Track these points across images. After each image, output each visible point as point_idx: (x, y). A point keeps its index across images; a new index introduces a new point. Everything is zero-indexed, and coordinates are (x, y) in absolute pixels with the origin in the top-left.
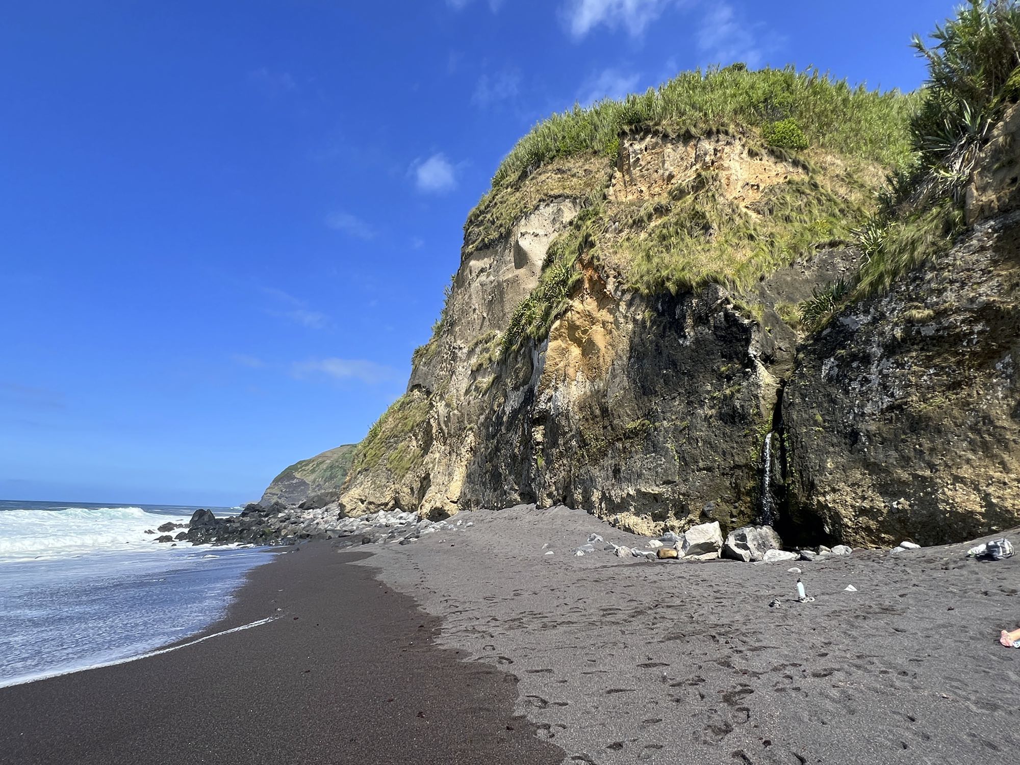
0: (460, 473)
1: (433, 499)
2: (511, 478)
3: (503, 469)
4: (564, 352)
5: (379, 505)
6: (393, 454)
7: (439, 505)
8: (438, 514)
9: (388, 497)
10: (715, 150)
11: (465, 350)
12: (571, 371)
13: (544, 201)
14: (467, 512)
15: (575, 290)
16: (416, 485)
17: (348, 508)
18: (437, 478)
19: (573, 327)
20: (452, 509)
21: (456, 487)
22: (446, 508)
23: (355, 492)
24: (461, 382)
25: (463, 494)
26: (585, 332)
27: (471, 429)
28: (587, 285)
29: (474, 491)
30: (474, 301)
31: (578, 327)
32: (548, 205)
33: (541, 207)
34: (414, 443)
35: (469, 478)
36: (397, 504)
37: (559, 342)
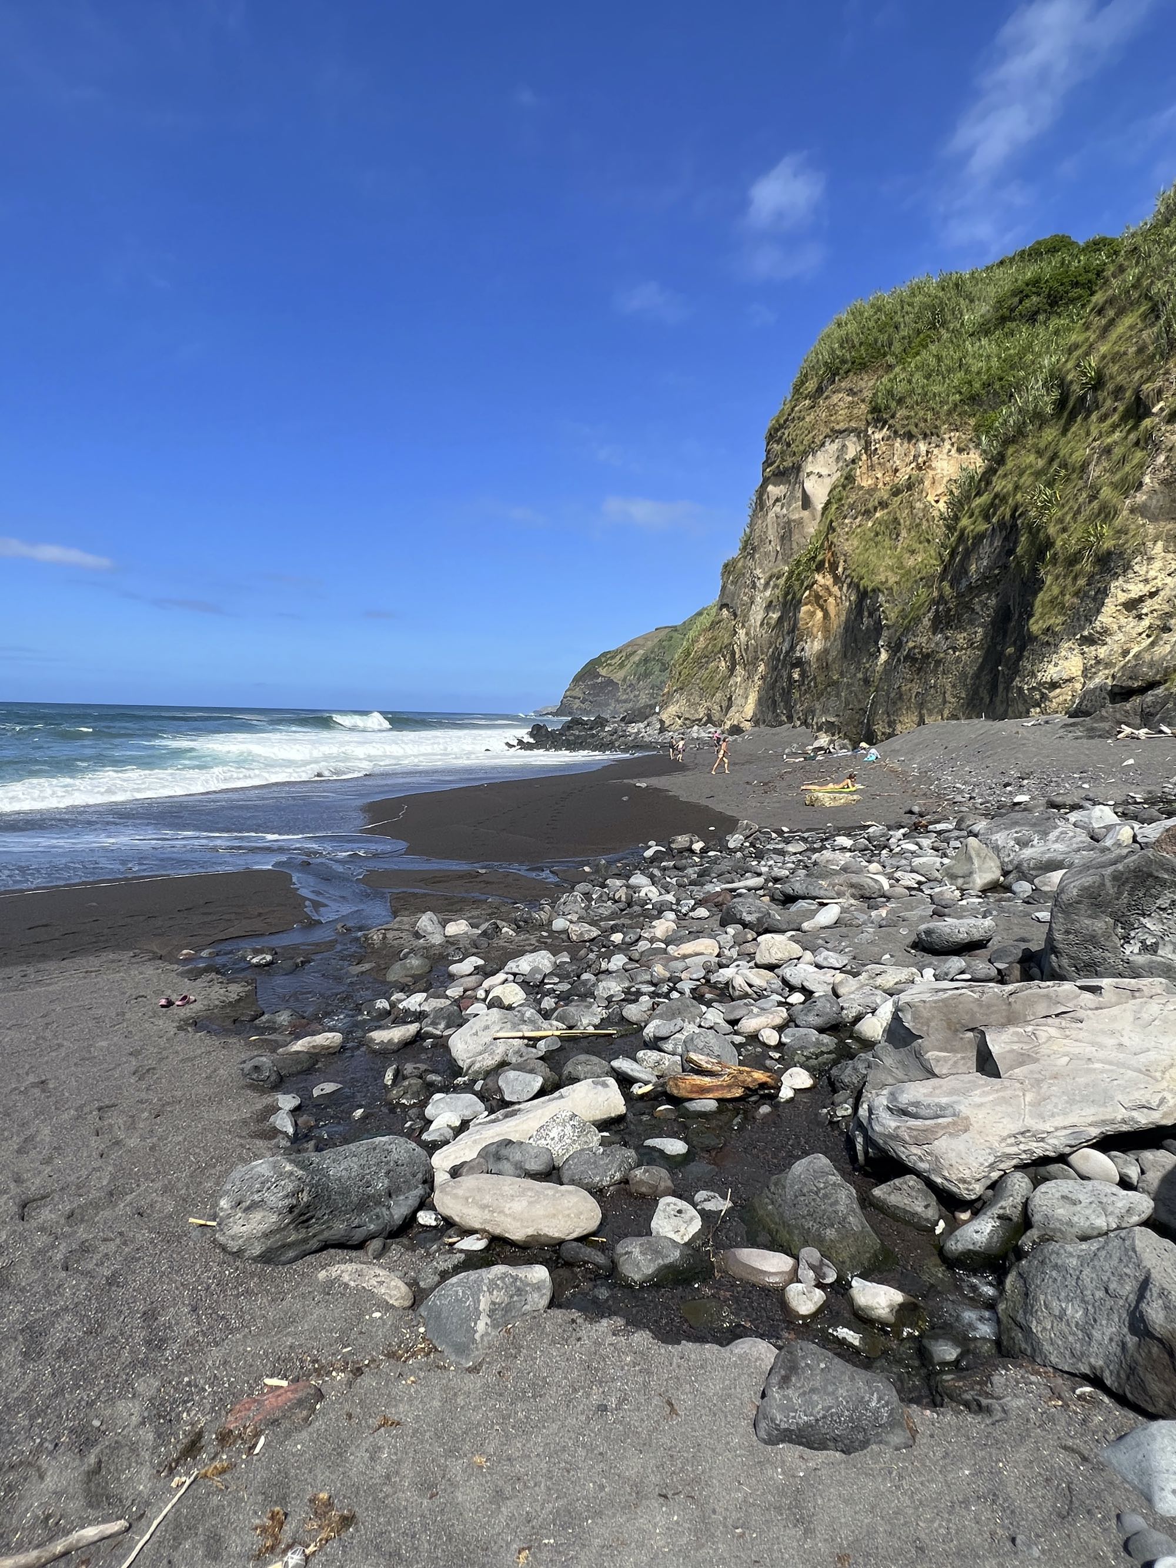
0: (753, 697)
1: (734, 718)
2: (782, 704)
3: (778, 698)
4: (812, 614)
5: (694, 721)
6: (704, 673)
7: (736, 723)
8: (736, 730)
9: (701, 713)
10: (927, 452)
11: (762, 581)
12: (815, 630)
13: (830, 437)
14: (757, 729)
15: (819, 568)
16: (725, 704)
17: (667, 723)
18: (738, 701)
19: (818, 597)
20: (747, 726)
21: (750, 708)
22: (742, 725)
23: (672, 709)
24: (757, 614)
25: (755, 714)
26: (826, 601)
27: (762, 660)
28: (827, 565)
29: (762, 712)
30: (770, 532)
31: (821, 597)
32: (833, 441)
33: (827, 444)
34: (723, 664)
35: (760, 702)
36: (710, 720)
37: (809, 607)
